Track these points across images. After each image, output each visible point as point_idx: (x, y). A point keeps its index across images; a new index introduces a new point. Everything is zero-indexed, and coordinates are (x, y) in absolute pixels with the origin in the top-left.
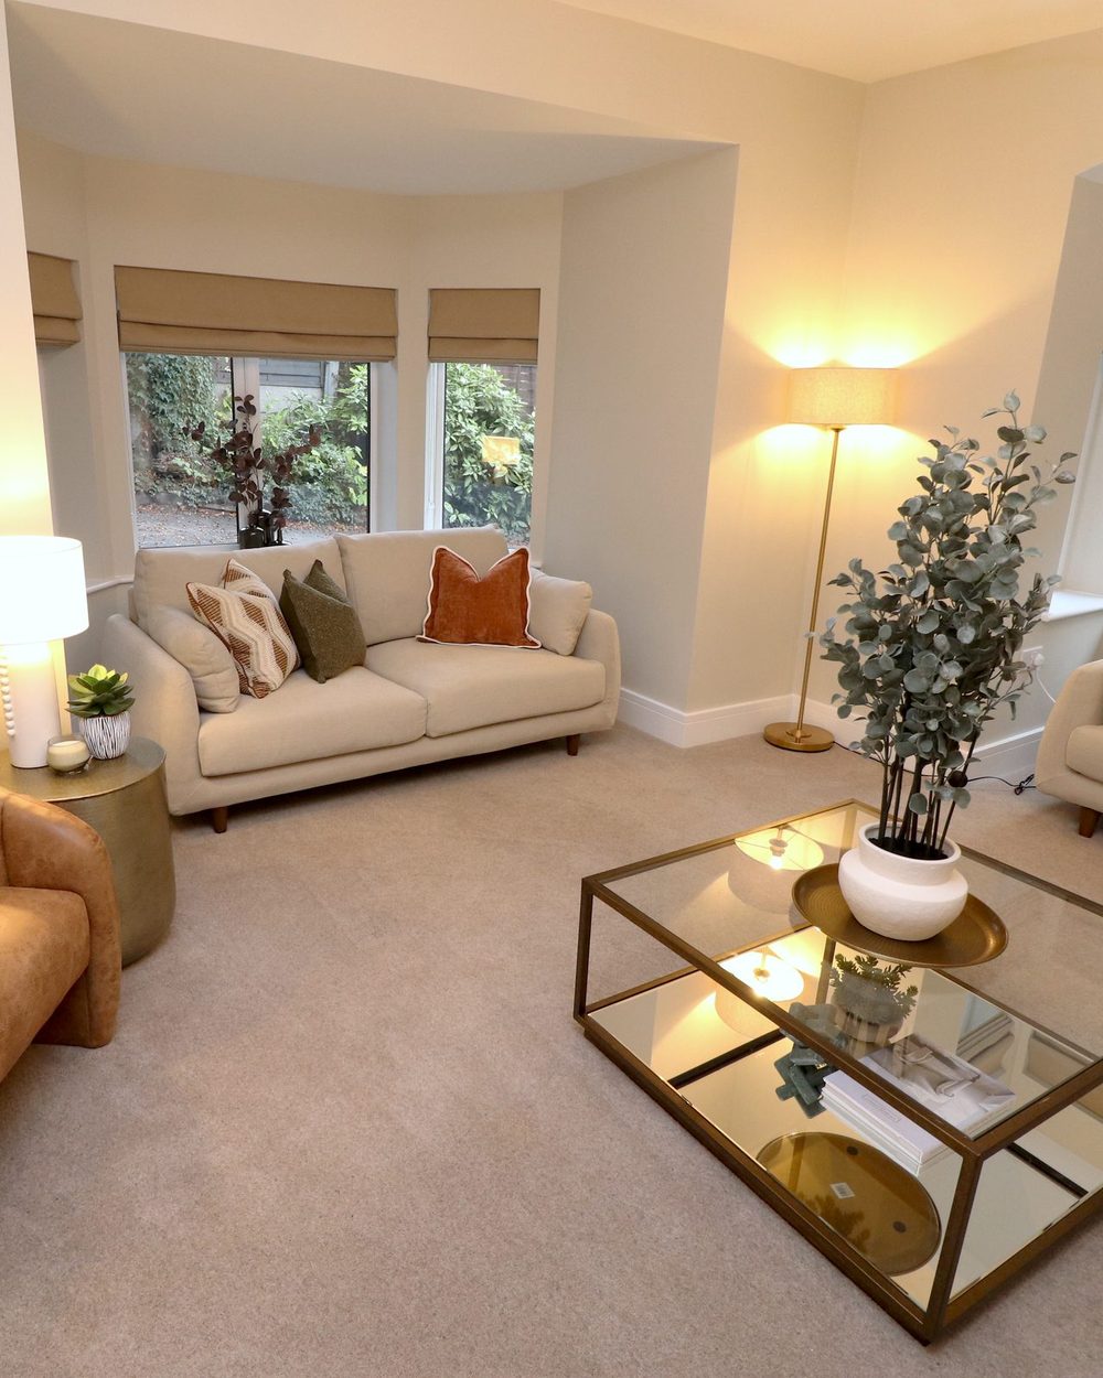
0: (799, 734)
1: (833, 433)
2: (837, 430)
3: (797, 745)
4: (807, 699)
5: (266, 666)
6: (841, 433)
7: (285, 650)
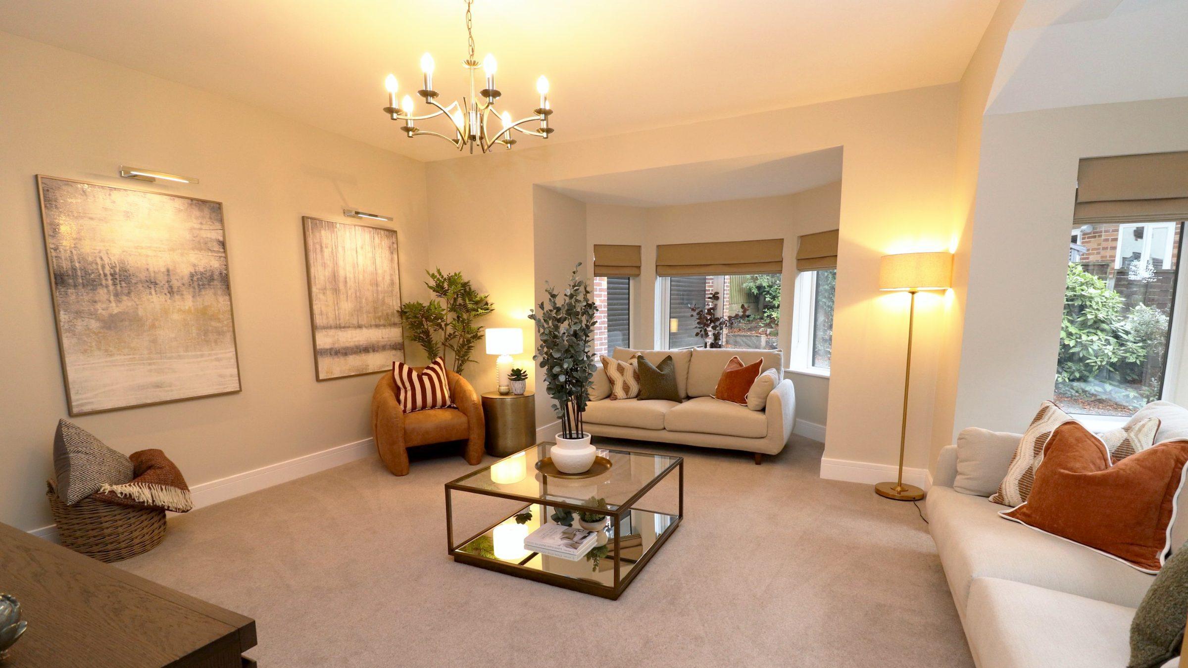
0: (899, 489)
1: (911, 295)
2: (913, 293)
3: (898, 496)
4: (904, 468)
5: (619, 390)
6: (915, 295)
7: (629, 385)
